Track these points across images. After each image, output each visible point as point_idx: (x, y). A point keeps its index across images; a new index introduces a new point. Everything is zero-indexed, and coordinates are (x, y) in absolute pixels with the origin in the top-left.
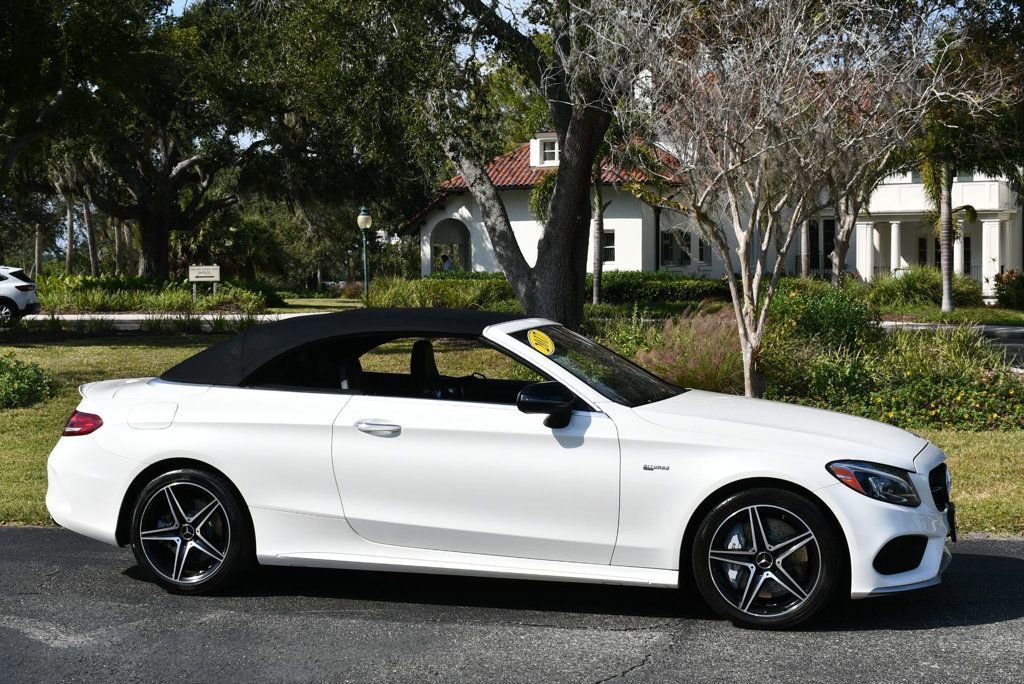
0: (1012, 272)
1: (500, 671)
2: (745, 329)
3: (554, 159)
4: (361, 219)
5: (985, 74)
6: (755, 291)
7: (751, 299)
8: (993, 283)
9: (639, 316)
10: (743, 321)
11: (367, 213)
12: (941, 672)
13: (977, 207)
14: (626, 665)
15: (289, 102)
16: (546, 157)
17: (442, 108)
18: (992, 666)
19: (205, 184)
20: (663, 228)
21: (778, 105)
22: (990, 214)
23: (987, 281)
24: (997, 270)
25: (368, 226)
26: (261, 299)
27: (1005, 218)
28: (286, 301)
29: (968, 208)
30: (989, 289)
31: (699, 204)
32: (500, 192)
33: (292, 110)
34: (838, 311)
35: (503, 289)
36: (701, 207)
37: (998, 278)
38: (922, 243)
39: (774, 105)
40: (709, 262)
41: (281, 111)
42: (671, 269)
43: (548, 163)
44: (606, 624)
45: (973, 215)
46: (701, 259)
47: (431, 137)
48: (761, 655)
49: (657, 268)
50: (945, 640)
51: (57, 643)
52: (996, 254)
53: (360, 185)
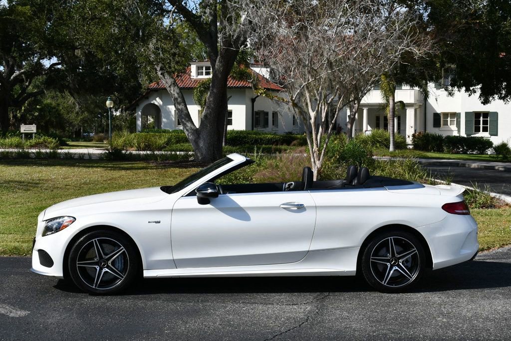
0: (420, 133)
1: (239, 325)
2: (314, 159)
3: (202, 75)
4: (108, 102)
5: (422, 39)
6: (319, 141)
7: (317, 145)
8: (411, 138)
9: (257, 152)
10: (313, 156)
11: (111, 99)
12: (448, 322)
13: (405, 102)
14: (299, 322)
15: (78, 44)
16: (198, 74)
17: (157, 49)
18: (470, 320)
19: (27, 84)
20: (256, 109)
21: (334, 51)
22: (411, 105)
23: (409, 137)
24: (413, 132)
25: (112, 106)
26: (57, 142)
27: (417, 107)
28: (68, 143)
29: (401, 102)
30: (409, 141)
31: (294, 99)
32: (182, 90)
33: (79, 48)
34: (354, 151)
35: (179, 138)
36: (294, 100)
37: (414, 136)
38: (378, 118)
39: (332, 51)
40: (277, 126)
41: (74, 48)
42: (259, 129)
43: (200, 77)
44: (282, 302)
45: (403, 106)
46: (273, 125)
47: (150, 63)
48: (361, 316)
49: (253, 129)
50: (445, 308)
51: (12, 315)
52: (413, 125)
53: (107, 86)
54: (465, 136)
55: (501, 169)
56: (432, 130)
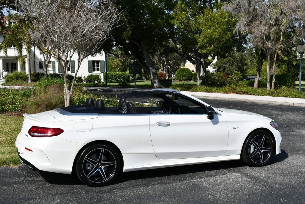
38: (7, 65)
54: (58, 73)
55: (101, 90)
56: (38, 70)
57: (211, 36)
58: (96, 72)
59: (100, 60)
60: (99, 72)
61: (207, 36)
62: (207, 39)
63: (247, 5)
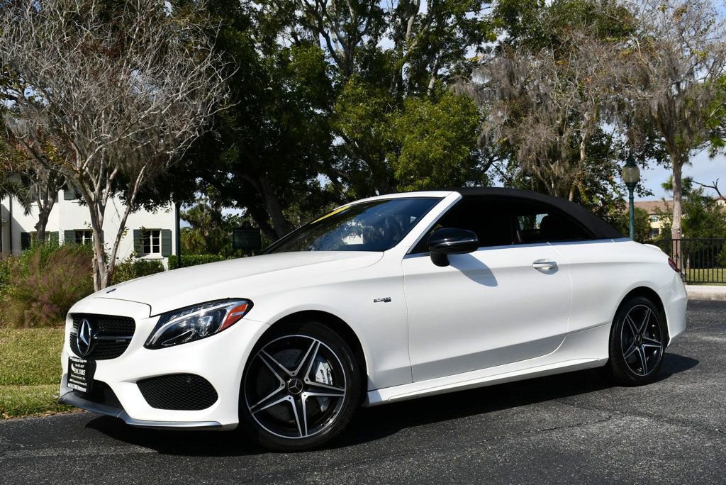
57: (425, 155)
58: (152, 256)
59: (160, 229)
60: (158, 256)
61: (414, 155)
62: (417, 161)
63: (505, 82)
